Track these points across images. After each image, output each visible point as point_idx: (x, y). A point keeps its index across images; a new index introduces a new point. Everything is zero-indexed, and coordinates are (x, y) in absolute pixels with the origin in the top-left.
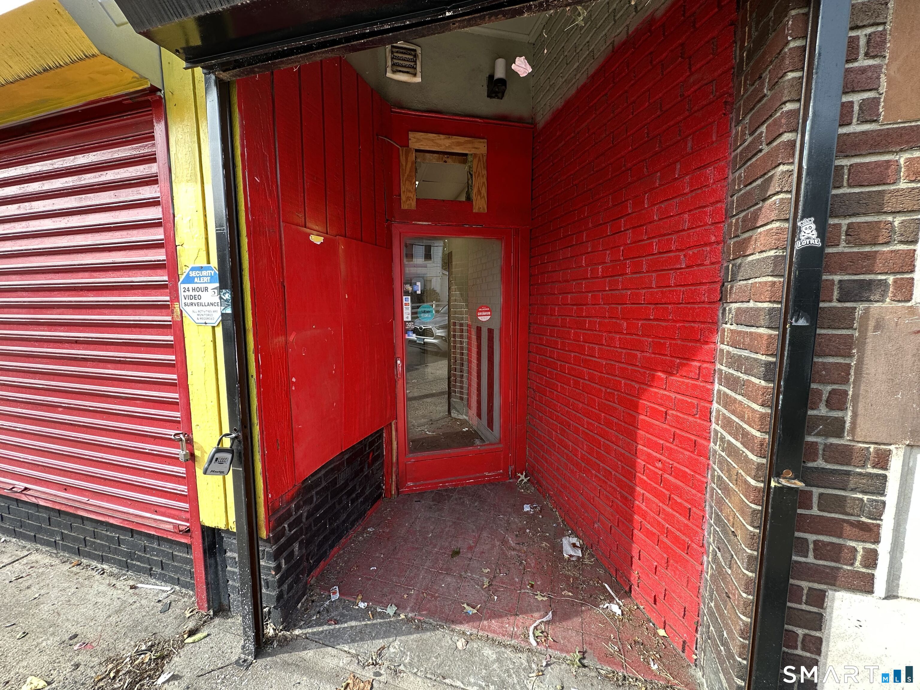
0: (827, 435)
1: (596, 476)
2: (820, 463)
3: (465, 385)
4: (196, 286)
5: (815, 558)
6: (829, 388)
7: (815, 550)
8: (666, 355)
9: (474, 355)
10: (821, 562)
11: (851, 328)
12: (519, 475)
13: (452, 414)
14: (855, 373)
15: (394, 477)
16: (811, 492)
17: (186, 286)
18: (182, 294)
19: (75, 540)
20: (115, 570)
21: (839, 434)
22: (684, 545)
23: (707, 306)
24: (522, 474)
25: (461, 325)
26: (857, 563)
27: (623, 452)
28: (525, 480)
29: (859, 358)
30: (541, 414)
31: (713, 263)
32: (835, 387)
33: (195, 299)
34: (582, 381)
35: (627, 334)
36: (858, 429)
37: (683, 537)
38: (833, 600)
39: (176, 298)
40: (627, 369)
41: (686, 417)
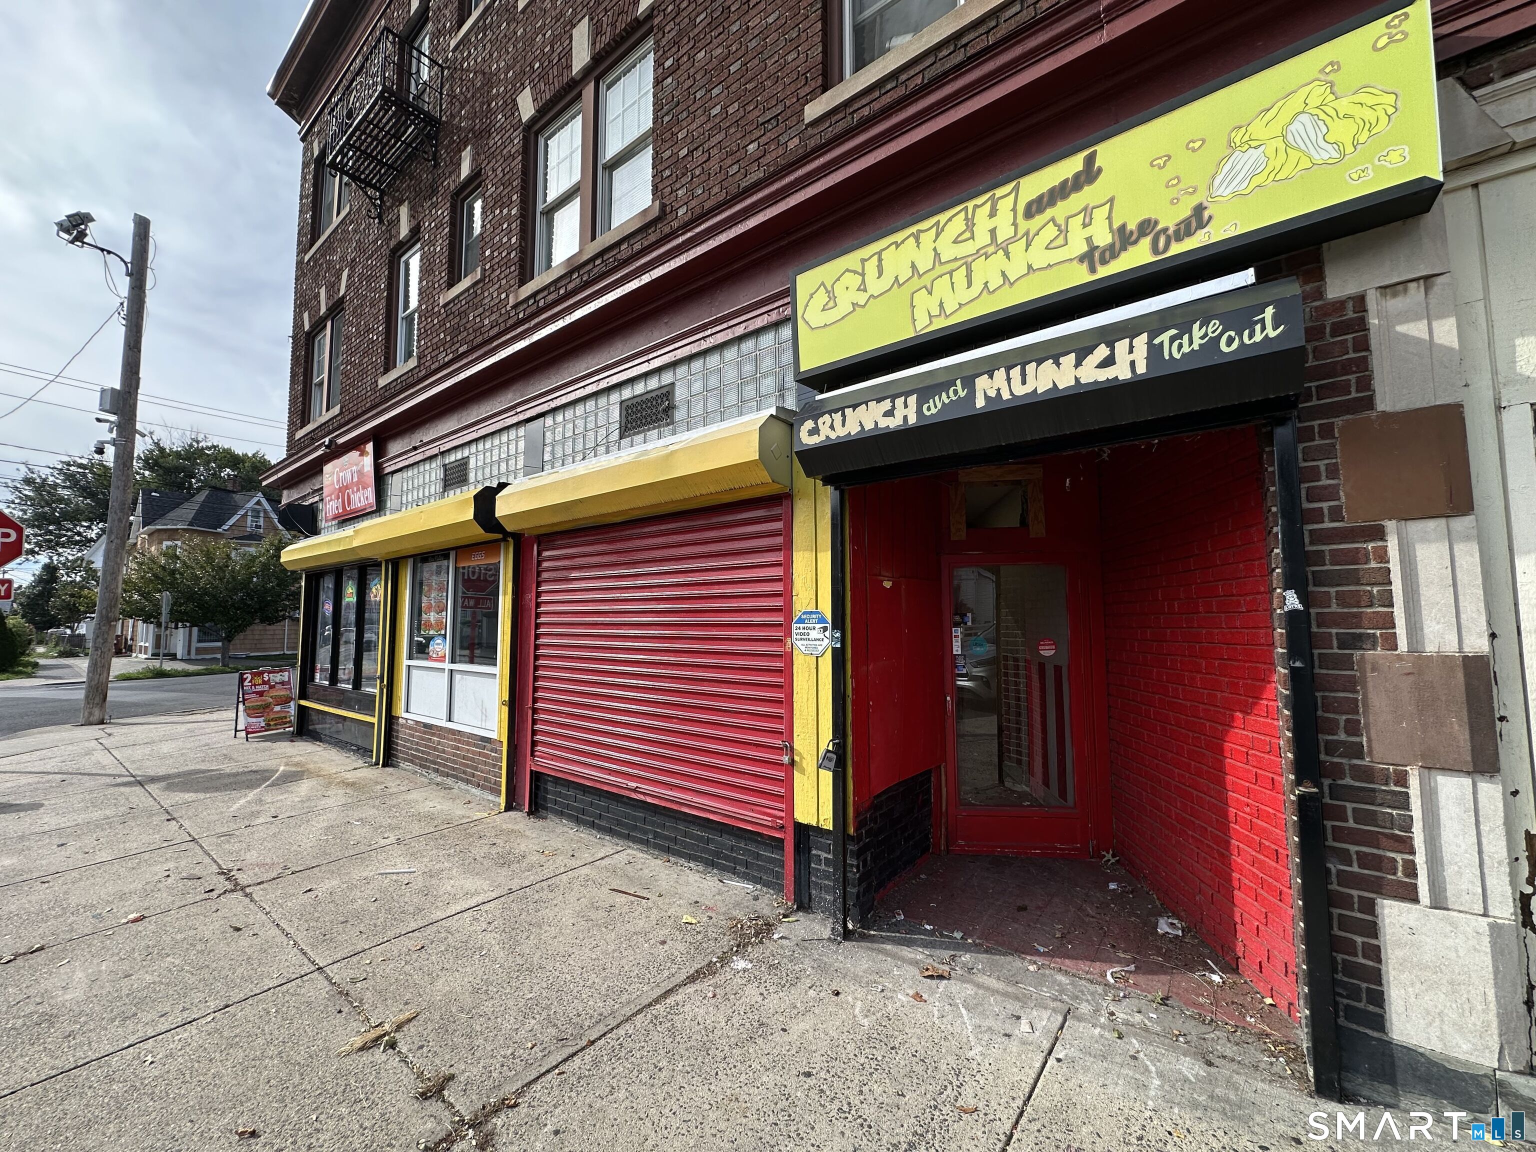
0: (1351, 757)
1: (1192, 837)
2: (1348, 781)
3: (1025, 743)
4: (806, 625)
5: (1359, 867)
6: (1344, 717)
7: (1358, 859)
8: (1241, 695)
9: (1036, 700)
10: (1366, 872)
11: (1353, 669)
12: (1104, 853)
13: (1006, 784)
14: (1363, 706)
15: (943, 830)
16: (1345, 807)
17: (798, 625)
18: (794, 631)
19: (667, 838)
20: (701, 868)
21: (1361, 756)
22: (1276, 891)
23: (1266, 648)
24: (1108, 853)
25: (1016, 660)
26: (1400, 874)
27: (1215, 802)
28: (1113, 861)
29: (1363, 693)
30: (1127, 772)
31: (1265, 610)
32: (1350, 716)
33: (804, 636)
34: (1169, 727)
35: (1206, 674)
36: (1375, 752)
37: (1275, 883)
38: (1383, 907)
39: (789, 634)
40: (1210, 710)
41: (1263, 755)
